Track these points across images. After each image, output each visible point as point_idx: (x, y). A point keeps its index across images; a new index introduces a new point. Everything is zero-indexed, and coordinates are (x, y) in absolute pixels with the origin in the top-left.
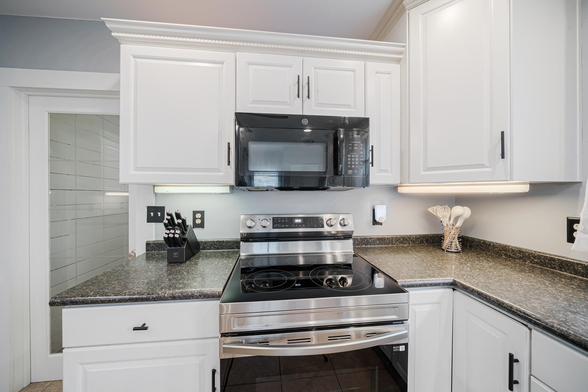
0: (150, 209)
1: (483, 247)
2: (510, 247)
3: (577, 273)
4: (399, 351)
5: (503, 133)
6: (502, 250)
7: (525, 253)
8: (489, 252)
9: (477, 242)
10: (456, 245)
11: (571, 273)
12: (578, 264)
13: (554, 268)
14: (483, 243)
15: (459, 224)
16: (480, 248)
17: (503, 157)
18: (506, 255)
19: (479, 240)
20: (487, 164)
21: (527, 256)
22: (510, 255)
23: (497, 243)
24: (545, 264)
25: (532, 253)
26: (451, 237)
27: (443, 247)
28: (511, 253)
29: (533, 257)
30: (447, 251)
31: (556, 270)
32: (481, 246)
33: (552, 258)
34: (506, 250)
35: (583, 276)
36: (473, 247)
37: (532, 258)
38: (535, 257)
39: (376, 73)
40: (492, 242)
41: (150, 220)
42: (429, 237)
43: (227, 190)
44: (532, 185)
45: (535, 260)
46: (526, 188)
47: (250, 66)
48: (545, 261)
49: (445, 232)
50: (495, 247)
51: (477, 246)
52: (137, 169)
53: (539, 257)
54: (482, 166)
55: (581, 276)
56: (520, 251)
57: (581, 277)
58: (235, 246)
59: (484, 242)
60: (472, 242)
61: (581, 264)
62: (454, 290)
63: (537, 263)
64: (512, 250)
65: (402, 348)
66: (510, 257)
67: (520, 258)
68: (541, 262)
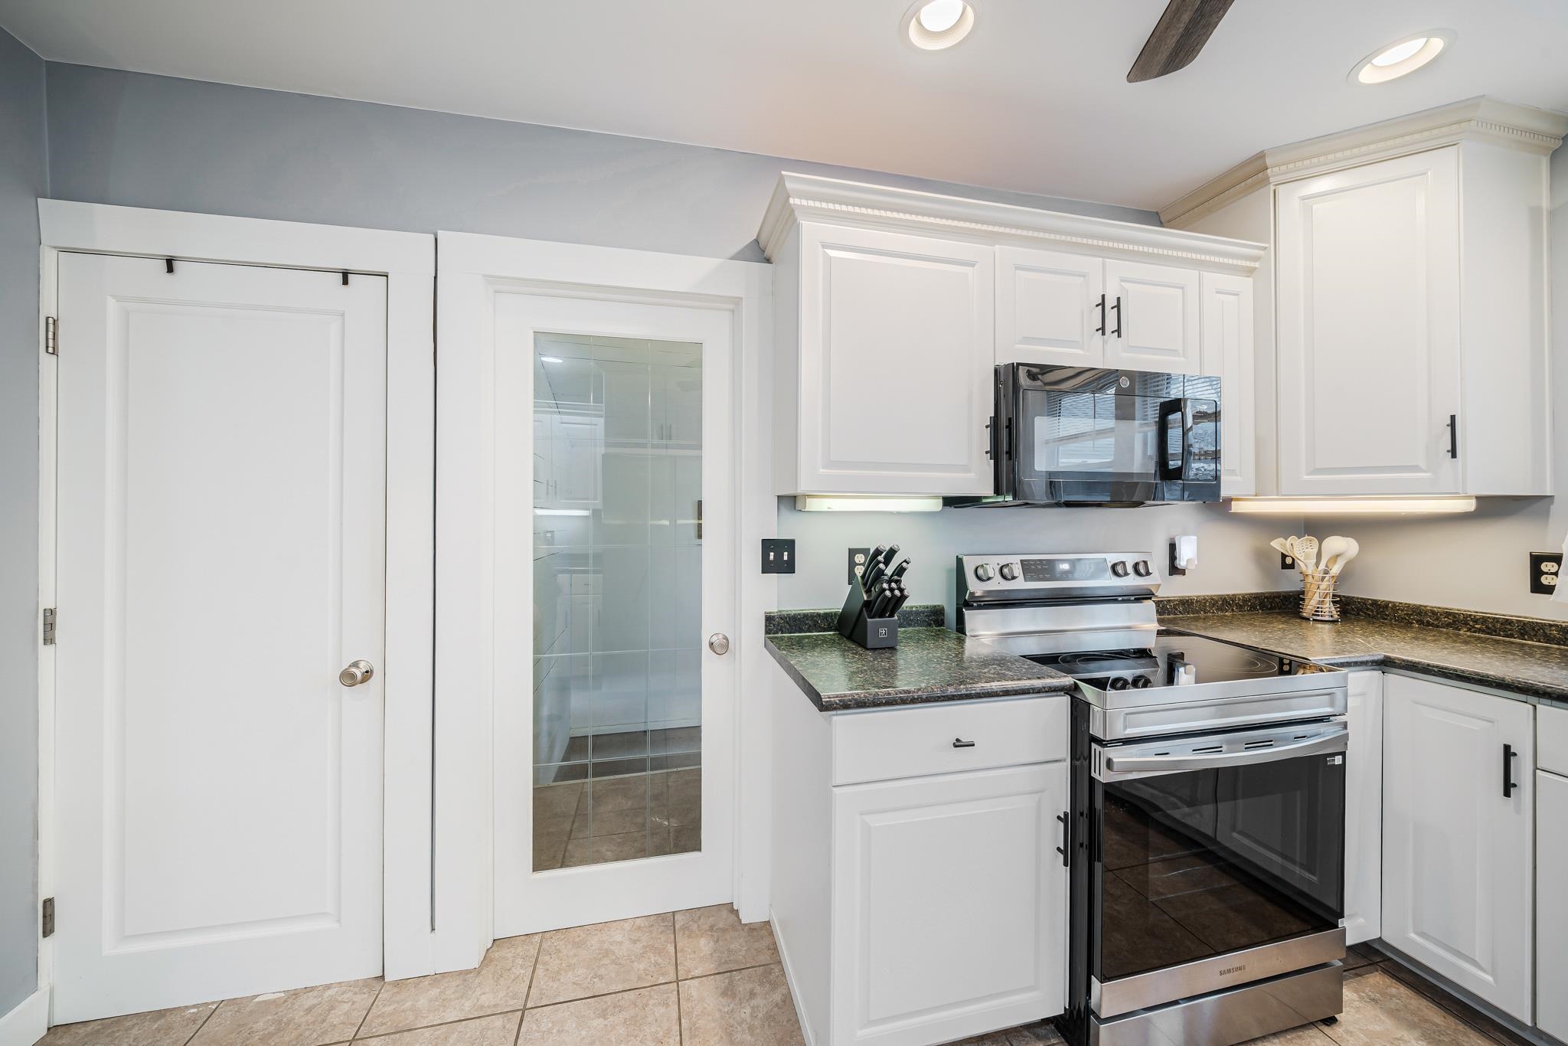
0: (768, 545)
1: (1372, 612)
2: (1428, 608)
3: (1549, 639)
4: (1334, 765)
5: (1453, 418)
6: (1411, 615)
7: (1457, 616)
8: (1386, 619)
9: (1359, 603)
10: (1329, 610)
11: (1539, 642)
12: (1551, 626)
13: (1511, 636)
14: (1371, 605)
15: (1336, 570)
16: (1365, 613)
17: (1454, 455)
18: (1421, 622)
19: (1362, 599)
20: (1423, 465)
21: (1462, 621)
22: (1428, 622)
23: (1400, 603)
24: (1495, 631)
25: (1470, 615)
26: (1321, 594)
27: (1305, 614)
28: (1430, 617)
29: (1473, 622)
30: (1314, 620)
31: (1515, 638)
32: (1368, 609)
33: (1507, 620)
34: (1420, 613)
35: (1559, 644)
36: (1349, 613)
37: (1471, 623)
38: (1476, 621)
39: (1217, 292)
40: (1390, 602)
41: (767, 567)
42: (1265, 598)
43: (936, 505)
44: (1481, 500)
45: (1476, 626)
46: (1470, 506)
47: (1017, 271)
48: (1494, 626)
49: (1309, 585)
50: (1398, 610)
51: (1359, 610)
52: (830, 464)
53: (1484, 620)
54: (1415, 469)
55: (1556, 644)
56: (1448, 614)
57: (1556, 646)
58: (931, 620)
59: (1375, 603)
60: (1348, 604)
61: (1557, 626)
62: (1383, 673)
63: (1480, 631)
64: (1433, 612)
65: (1338, 760)
66: (1429, 624)
67: (1448, 625)
68: (1487, 627)
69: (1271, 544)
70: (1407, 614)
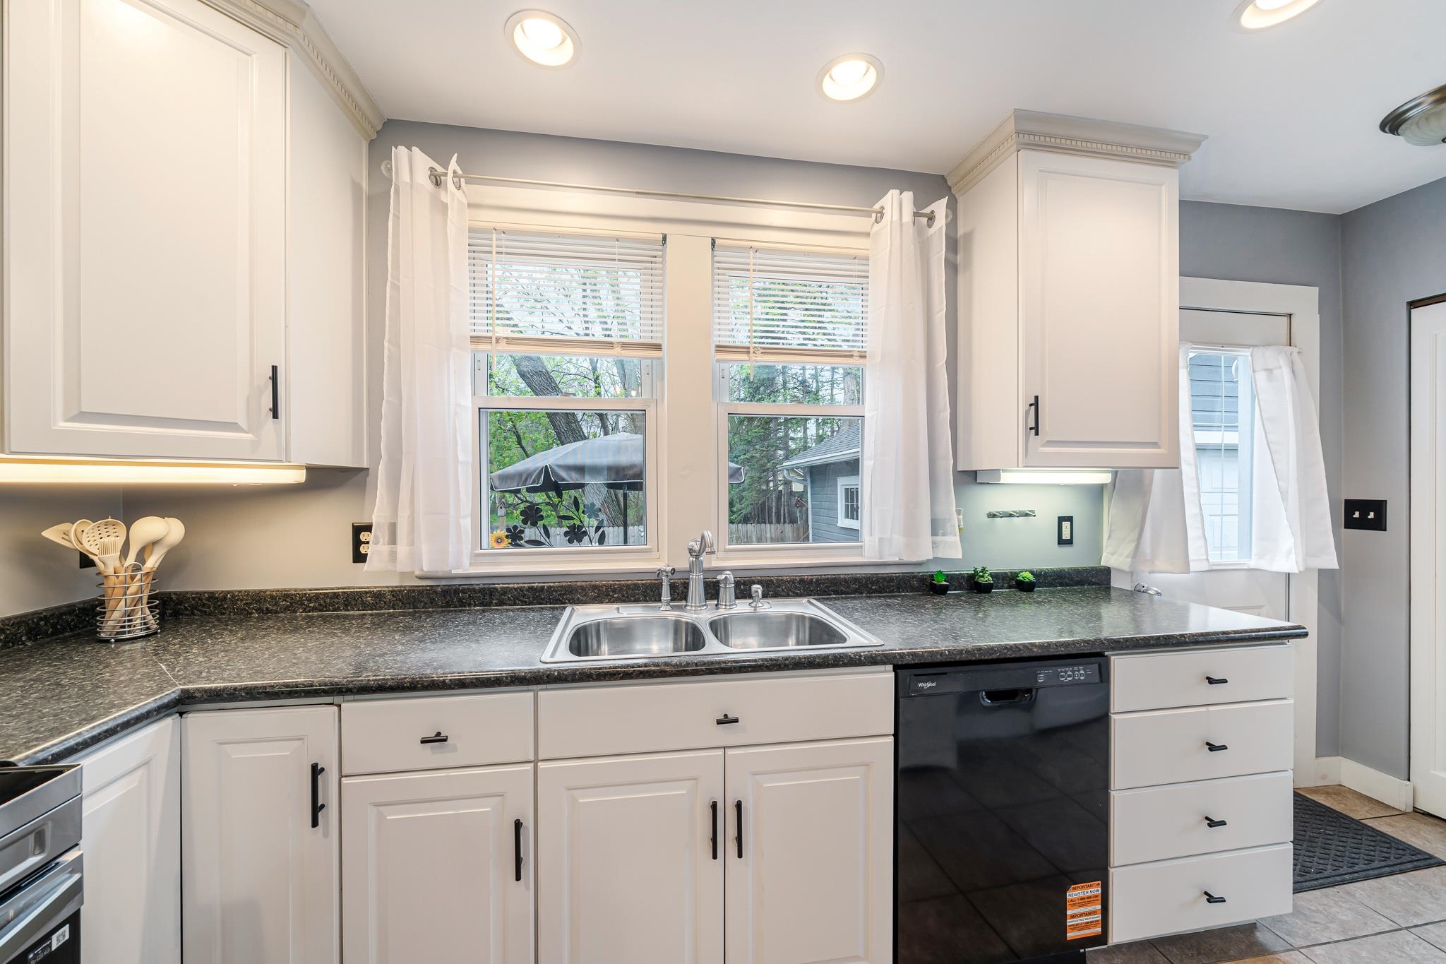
1: (209, 607)
2: (268, 593)
3: (365, 606)
5: (274, 369)
6: (251, 603)
7: (294, 597)
8: (224, 614)
9: (193, 598)
10: (144, 617)
11: (359, 610)
12: (366, 593)
13: (338, 609)
14: (208, 599)
15: (152, 562)
16: (200, 611)
17: (275, 416)
18: (260, 610)
19: (197, 593)
20: (243, 424)
21: (298, 601)
22: (267, 608)
23: (240, 592)
24: (326, 607)
25: (305, 594)
26: (128, 601)
27: (102, 635)
28: (269, 603)
29: (308, 600)
30: (117, 641)
31: (341, 611)
32: (204, 605)
33: (335, 593)
34: (259, 601)
35: (372, 609)
36: (182, 614)
37: (306, 603)
38: (310, 600)
40: (229, 592)
44: (310, 470)
45: (311, 605)
46: (299, 477)
48: (325, 602)
49: (110, 591)
50: (238, 600)
51: (194, 608)
53: (317, 597)
54: (233, 427)
55: (370, 610)
56: (286, 595)
57: (370, 612)
59: (212, 596)
60: (180, 603)
61: (370, 592)
62: (181, 714)
63: (314, 609)
64: (272, 597)
66: (268, 611)
67: (287, 608)
68: (320, 605)
69: (43, 533)
70: (246, 604)
